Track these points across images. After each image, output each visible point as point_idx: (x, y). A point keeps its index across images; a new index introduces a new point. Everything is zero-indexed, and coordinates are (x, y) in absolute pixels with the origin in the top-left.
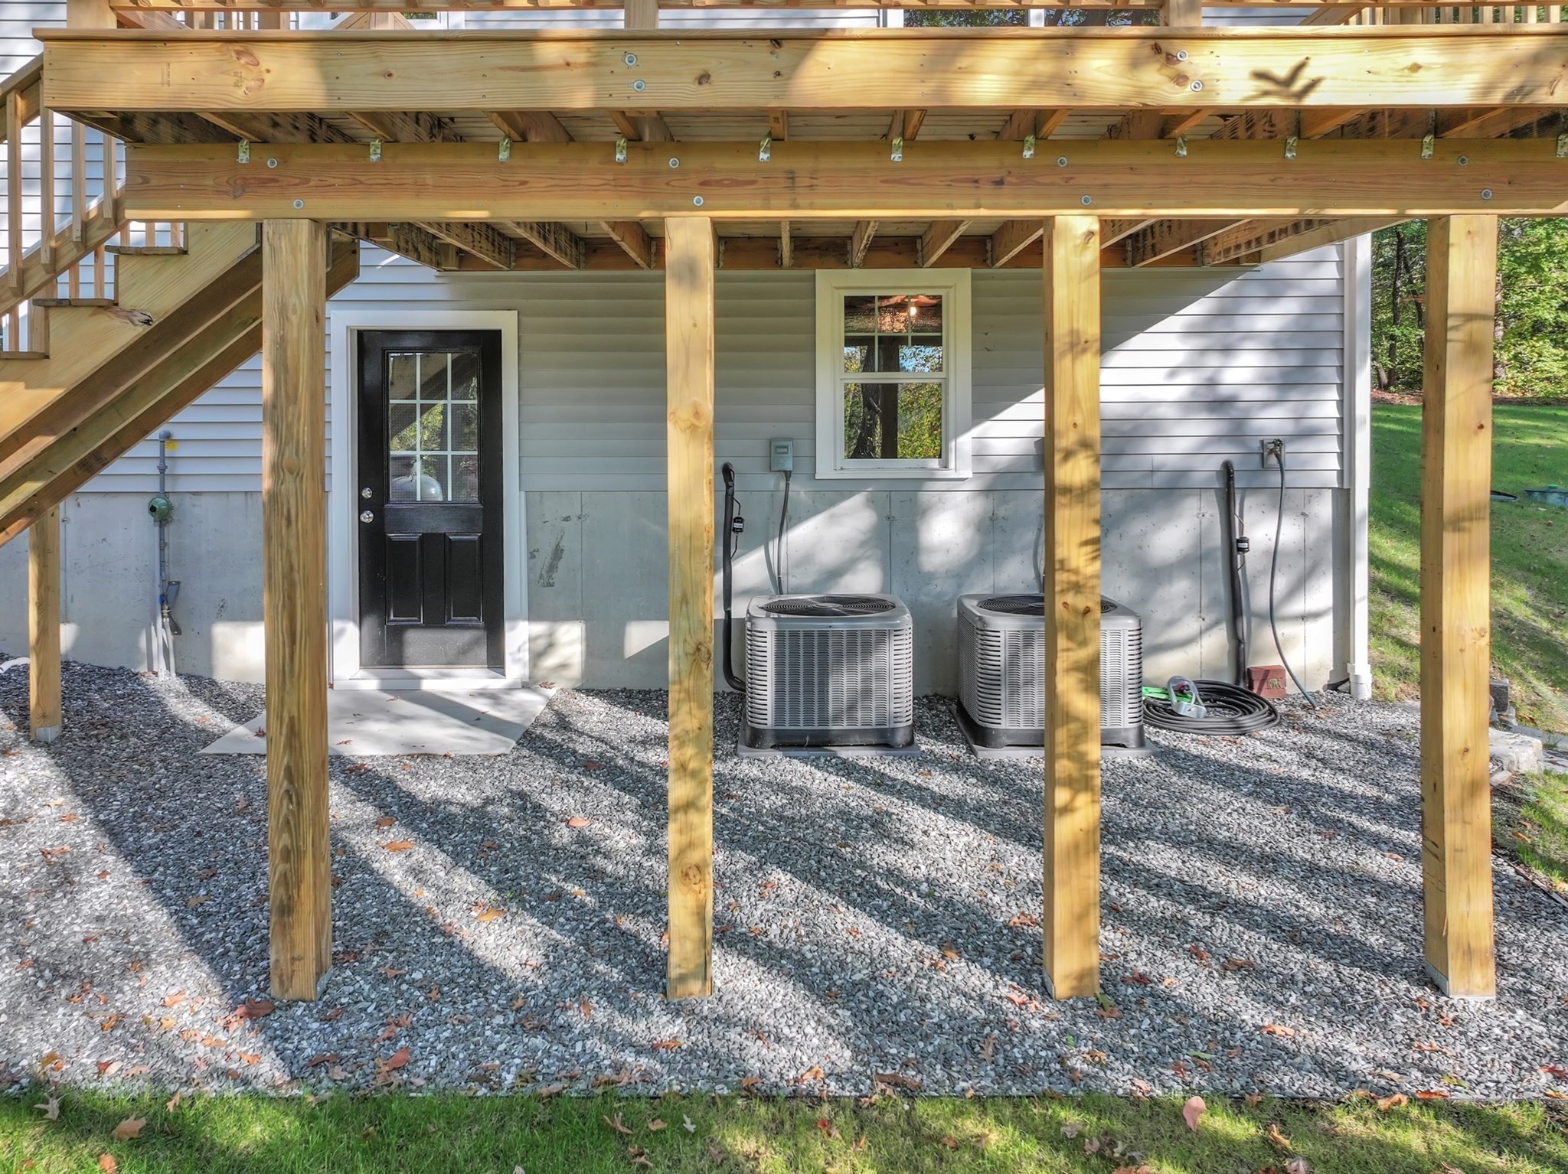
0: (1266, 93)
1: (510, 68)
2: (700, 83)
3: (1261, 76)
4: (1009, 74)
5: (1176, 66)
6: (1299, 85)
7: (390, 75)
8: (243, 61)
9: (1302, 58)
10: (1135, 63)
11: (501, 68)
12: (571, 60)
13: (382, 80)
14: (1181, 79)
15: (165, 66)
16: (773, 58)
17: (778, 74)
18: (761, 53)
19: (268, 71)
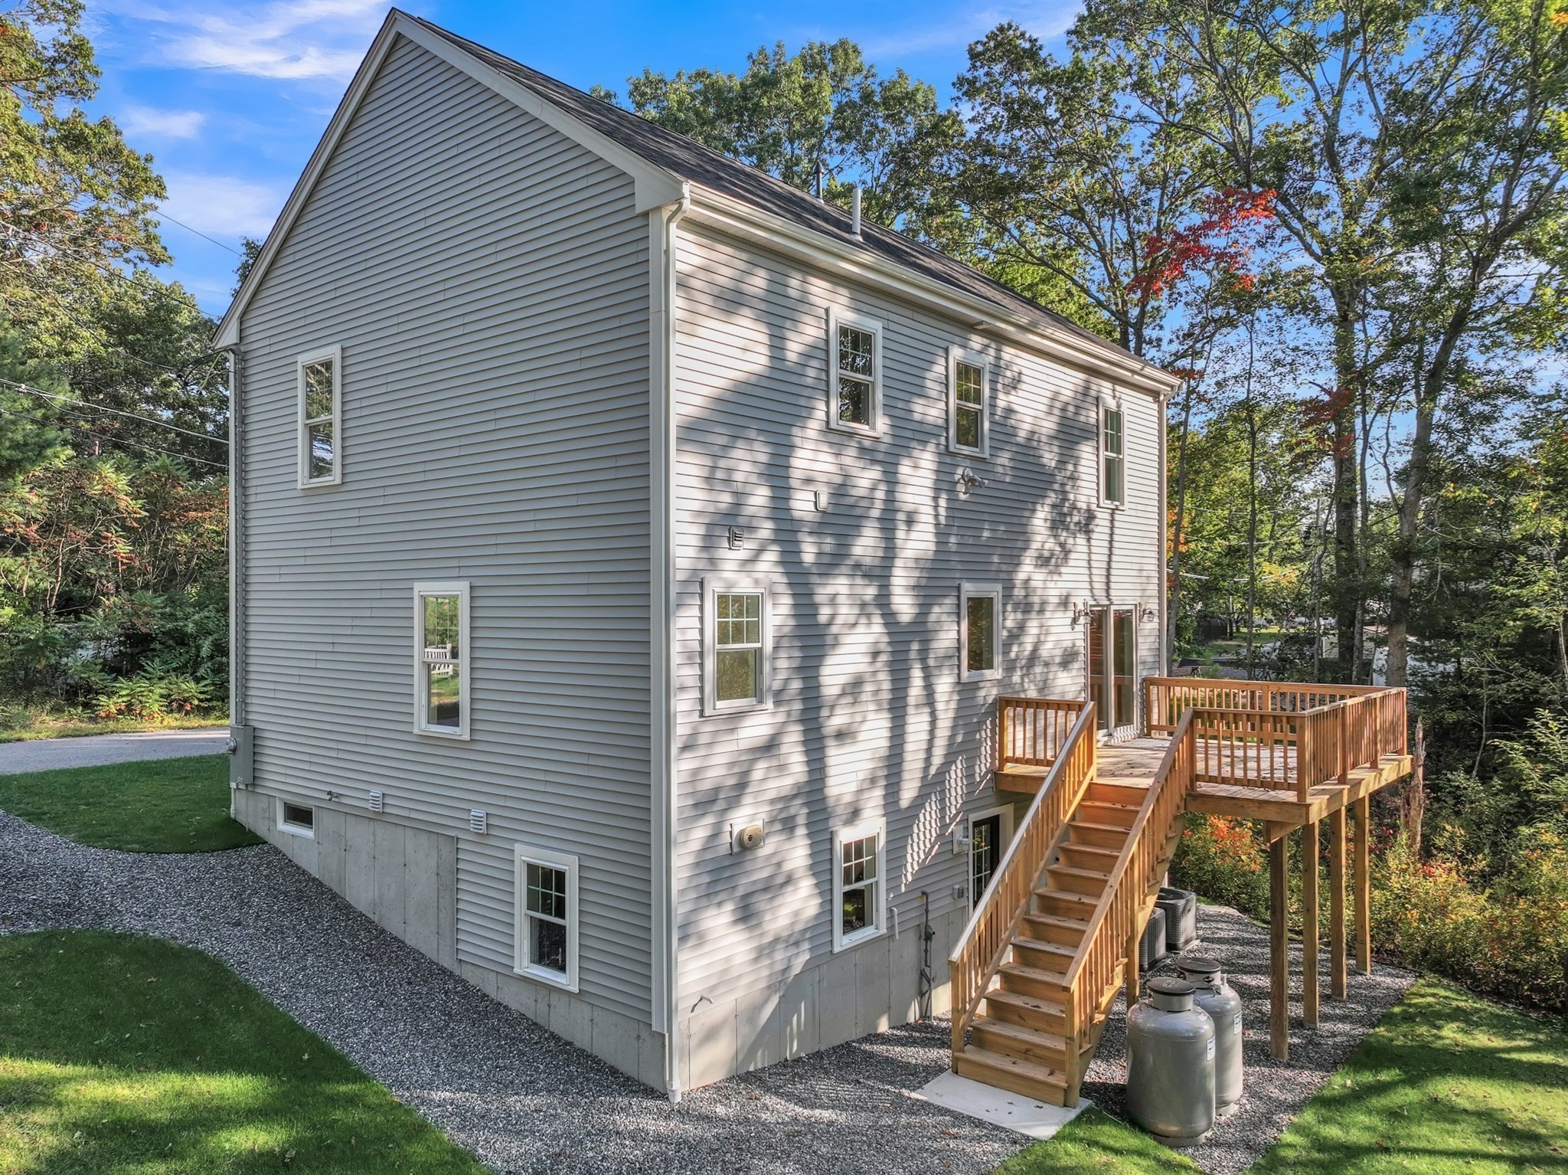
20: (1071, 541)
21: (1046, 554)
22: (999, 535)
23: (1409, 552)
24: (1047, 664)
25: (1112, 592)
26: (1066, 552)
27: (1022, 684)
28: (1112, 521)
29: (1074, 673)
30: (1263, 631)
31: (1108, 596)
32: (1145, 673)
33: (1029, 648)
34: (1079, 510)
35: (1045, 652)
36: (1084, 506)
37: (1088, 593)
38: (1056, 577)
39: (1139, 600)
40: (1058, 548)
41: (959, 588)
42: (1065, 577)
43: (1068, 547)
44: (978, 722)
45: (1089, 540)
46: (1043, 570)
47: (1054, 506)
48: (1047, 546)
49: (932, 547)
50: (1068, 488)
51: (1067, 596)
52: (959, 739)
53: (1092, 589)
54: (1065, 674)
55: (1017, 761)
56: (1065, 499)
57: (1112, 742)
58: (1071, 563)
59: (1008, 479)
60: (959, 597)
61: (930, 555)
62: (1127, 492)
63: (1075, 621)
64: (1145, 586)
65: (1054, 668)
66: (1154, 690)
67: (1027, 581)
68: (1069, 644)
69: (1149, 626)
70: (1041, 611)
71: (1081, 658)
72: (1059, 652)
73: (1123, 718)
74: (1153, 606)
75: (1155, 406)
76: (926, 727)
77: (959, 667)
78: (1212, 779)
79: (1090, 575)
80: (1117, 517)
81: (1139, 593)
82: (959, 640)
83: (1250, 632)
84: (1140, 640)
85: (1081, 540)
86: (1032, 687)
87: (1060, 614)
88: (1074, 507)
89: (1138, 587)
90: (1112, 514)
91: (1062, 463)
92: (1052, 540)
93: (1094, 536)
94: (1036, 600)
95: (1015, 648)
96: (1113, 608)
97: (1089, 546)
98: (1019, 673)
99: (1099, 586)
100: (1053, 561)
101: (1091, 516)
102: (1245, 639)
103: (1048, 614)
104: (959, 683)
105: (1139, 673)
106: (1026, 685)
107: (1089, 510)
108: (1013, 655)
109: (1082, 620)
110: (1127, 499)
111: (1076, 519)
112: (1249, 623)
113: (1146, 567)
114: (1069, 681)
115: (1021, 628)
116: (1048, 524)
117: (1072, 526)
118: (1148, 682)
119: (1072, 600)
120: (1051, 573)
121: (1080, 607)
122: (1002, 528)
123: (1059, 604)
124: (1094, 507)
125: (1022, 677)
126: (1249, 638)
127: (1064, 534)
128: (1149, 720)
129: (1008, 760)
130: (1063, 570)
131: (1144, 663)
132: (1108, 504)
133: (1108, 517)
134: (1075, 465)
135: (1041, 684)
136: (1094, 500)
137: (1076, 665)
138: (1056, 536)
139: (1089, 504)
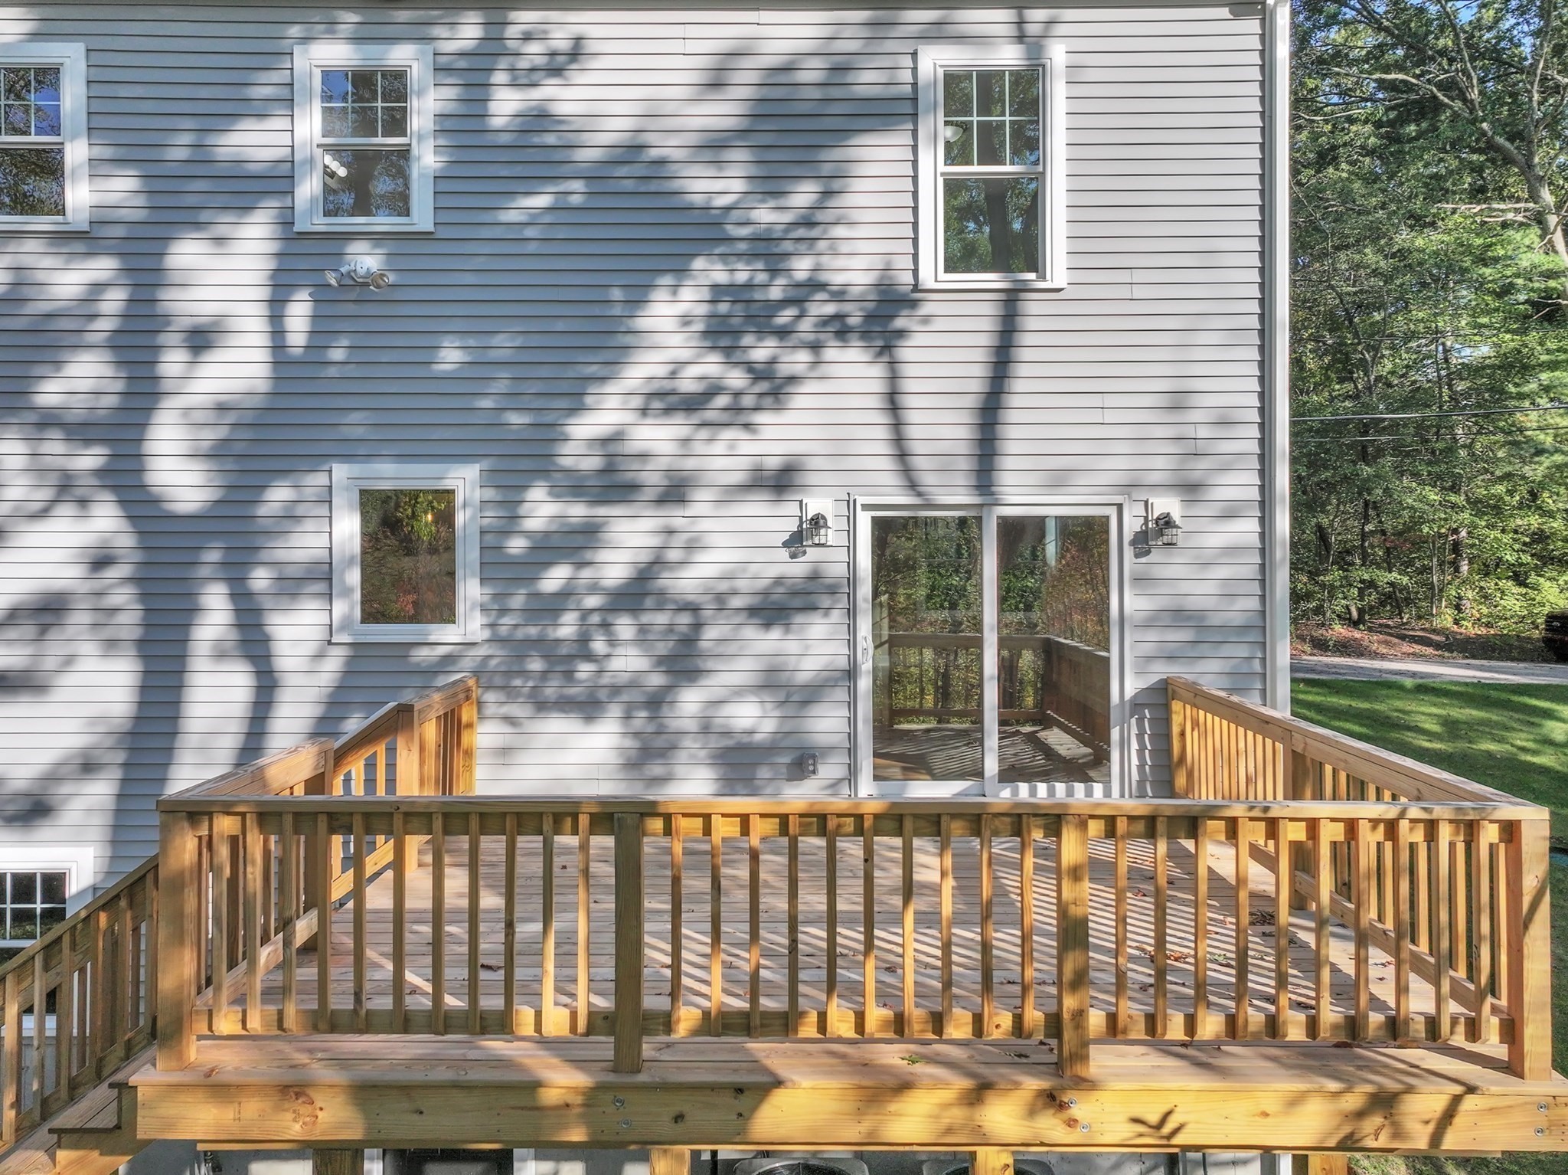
0: (1141, 1135)
1: (522, 1108)
2: (676, 1122)
3: (1136, 1121)
4: (930, 1117)
5: (1068, 1111)
6: (1167, 1129)
7: (421, 1113)
8: (300, 1101)
9: (1172, 1106)
10: (1032, 1112)
11: (513, 1108)
12: (569, 1101)
13: (416, 1117)
14: (1072, 1123)
15: (236, 1105)
16: (737, 1102)
17: (740, 1115)
18: (727, 1099)
19: (321, 1109)
21: (691, 386)
26: (779, 383)
27: (584, 643)
33: (621, 573)
35: (681, 582)
38: (730, 433)
43: (785, 369)
46: (679, 419)
48: (691, 371)
51: (787, 471)
54: (774, 633)
63: (799, 539)
65: (716, 617)
67: (613, 440)
70: (672, 499)
72: (748, 586)
92: (714, 357)
94: (651, 479)
95: (559, 573)
98: (573, 620)
100: (722, 401)
103: (695, 509)
106: (599, 648)
108: (550, 585)
120: (705, 424)
123: (752, 486)
125: (585, 629)
130: (758, 418)
135: (669, 648)
138: (726, 351)
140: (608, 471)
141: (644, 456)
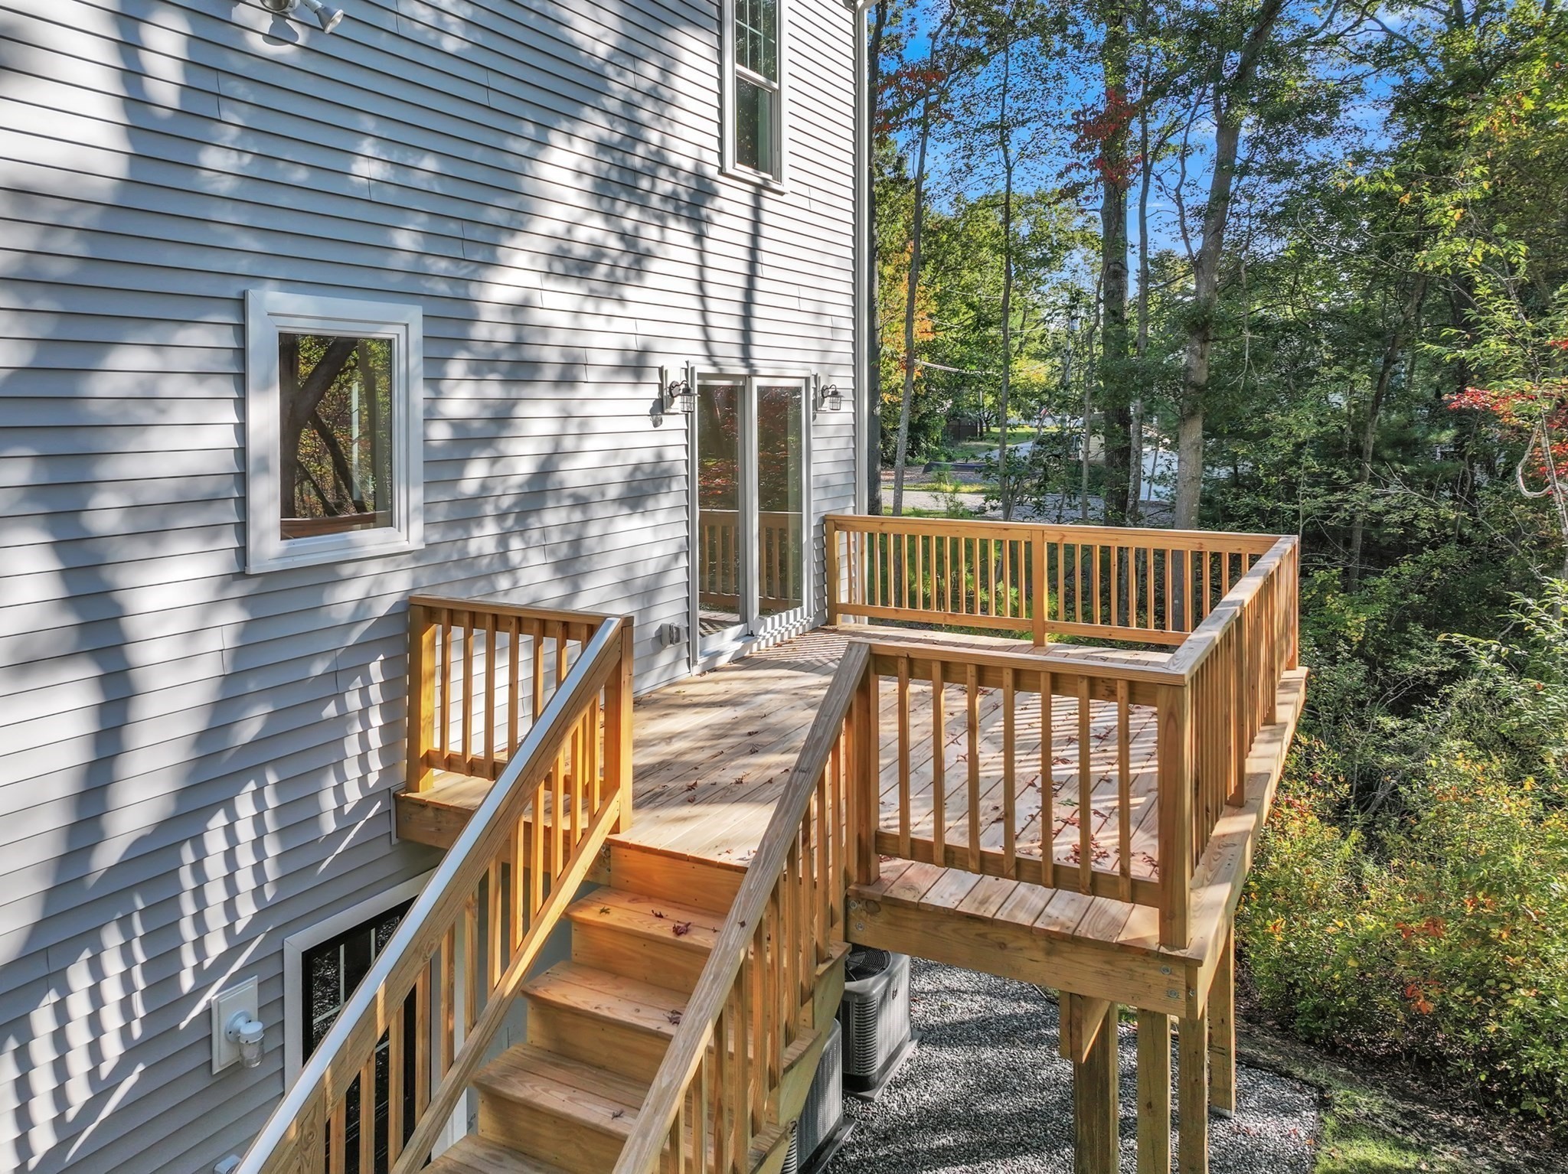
20: (652, 232)
21: (580, 251)
22: (418, 180)
23: (1206, 323)
24: (581, 502)
25: (756, 352)
26: (639, 258)
27: (503, 554)
28: (757, 209)
29: (661, 517)
30: (1019, 430)
31: (746, 358)
32: (826, 508)
33: (525, 467)
34: (675, 170)
35: (575, 474)
36: (688, 165)
37: (699, 349)
38: (608, 307)
39: (814, 369)
40: (613, 242)
41: (242, 302)
42: (632, 310)
43: (643, 244)
44: (333, 674)
45: (700, 237)
46: (572, 287)
47: (603, 146)
48: (581, 234)
49: (116, 167)
50: (644, 116)
51: (644, 352)
52: (250, 729)
53: (707, 342)
54: (636, 521)
55: (451, 764)
56: (635, 138)
57: (753, 650)
58: (650, 280)
59: (450, 45)
60: (241, 330)
61: (102, 190)
62: (787, 159)
63: (660, 407)
64: (826, 345)
65: (598, 511)
66: (840, 538)
67: (522, 307)
68: (648, 456)
69: (834, 419)
70: (567, 379)
71: (679, 485)
72: (617, 475)
73: (780, 598)
74: (843, 381)
75: (849, 16)
76: (81, 726)
77: (242, 529)
78: (920, 851)
79: (704, 312)
80: (766, 204)
81: (814, 357)
82: (242, 453)
83: (1003, 432)
84: (816, 445)
85: (679, 234)
86: (536, 557)
87: (623, 391)
88: (659, 160)
89: (814, 345)
90: (757, 196)
91: (628, 54)
92: (597, 221)
93: (712, 231)
94: (552, 355)
95: (477, 471)
96: (757, 382)
97: (702, 252)
98: (491, 528)
99: (726, 332)
100: (602, 270)
101: (703, 190)
102: (997, 440)
103: (585, 391)
104: (242, 575)
105: (814, 506)
106: (515, 558)
107: (699, 176)
108: (469, 486)
109: (678, 404)
110: (787, 172)
111: (665, 187)
112: (1001, 420)
113: (829, 309)
114: (647, 536)
115: (502, 419)
116: (587, 183)
117: (655, 201)
118: (830, 525)
119: (656, 361)
120: (592, 295)
121: (675, 376)
122: (430, 163)
123: (620, 368)
124: (712, 171)
125: (503, 539)
126: (1002, 439)
127: (634, 213)
128: (832, 593)
129: (430, 761)
130: (629, 292)
131: (826, 487)
132: (746, 172)
133: (747, 199)
134: (665, 71)
135: (564, 551)
136: (713, 158)
137: (666, 501)
138: (608, 215)
139: (699, 161)
140: (518, 344)
141: (545, 327)
